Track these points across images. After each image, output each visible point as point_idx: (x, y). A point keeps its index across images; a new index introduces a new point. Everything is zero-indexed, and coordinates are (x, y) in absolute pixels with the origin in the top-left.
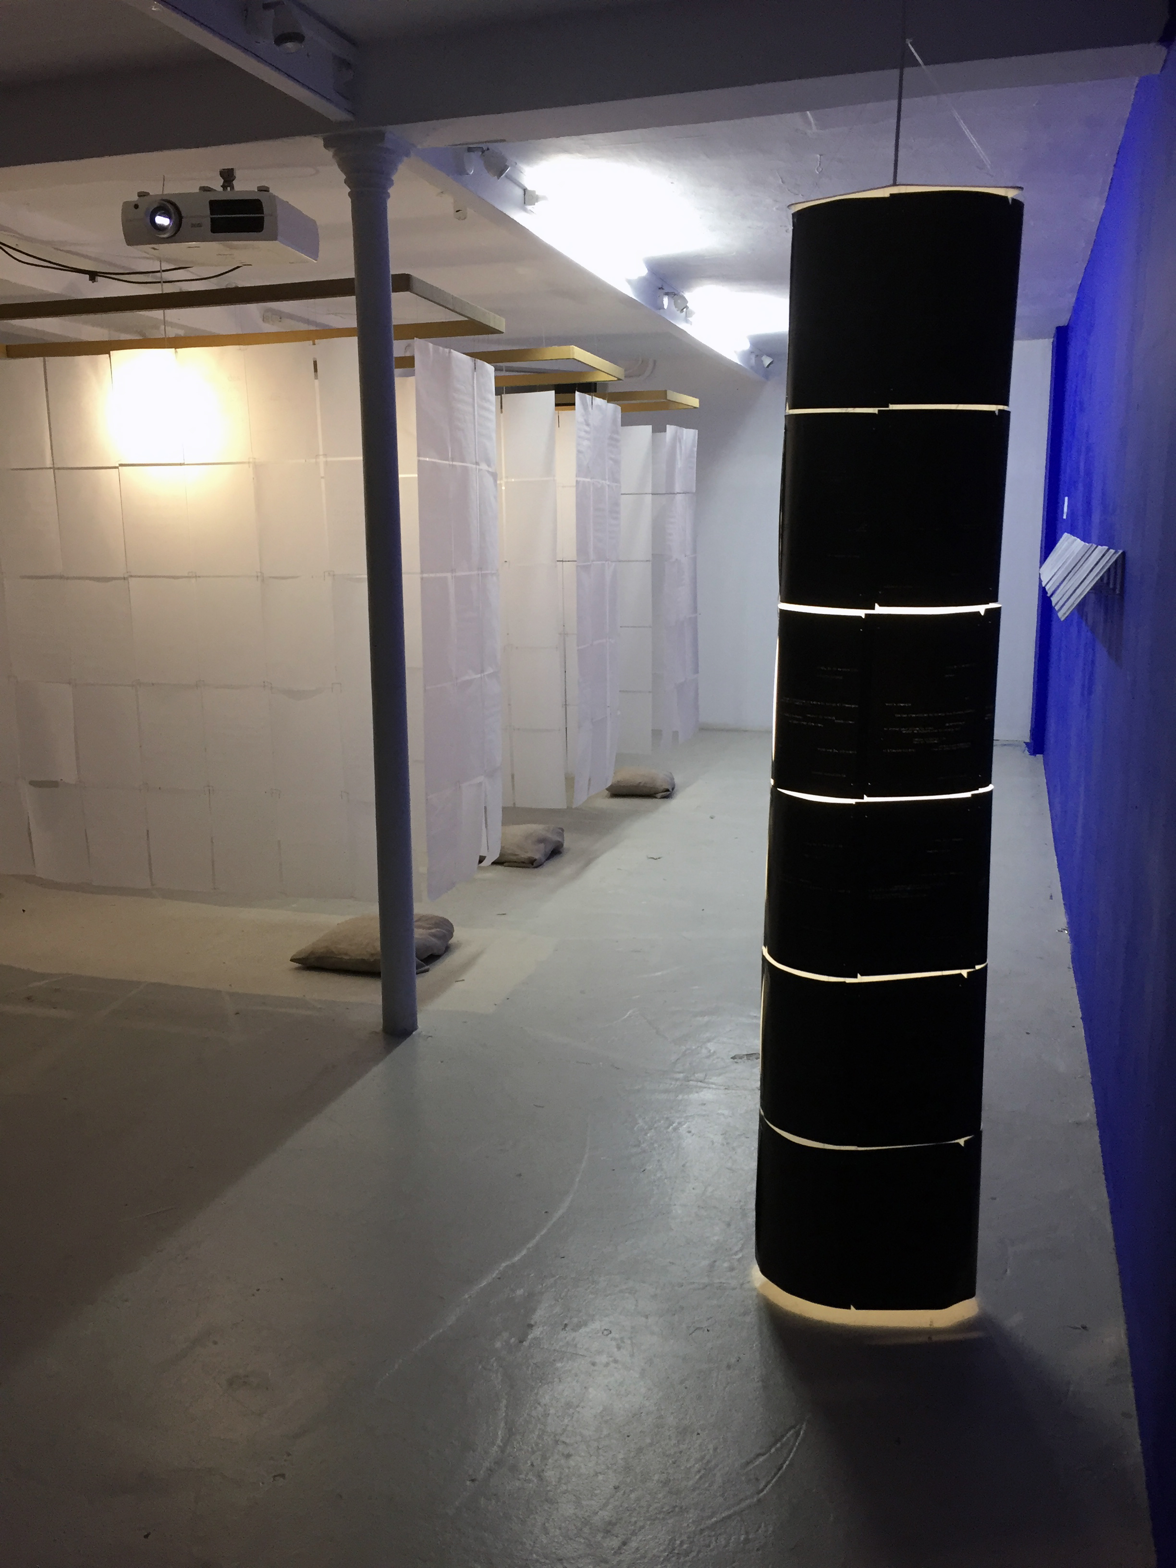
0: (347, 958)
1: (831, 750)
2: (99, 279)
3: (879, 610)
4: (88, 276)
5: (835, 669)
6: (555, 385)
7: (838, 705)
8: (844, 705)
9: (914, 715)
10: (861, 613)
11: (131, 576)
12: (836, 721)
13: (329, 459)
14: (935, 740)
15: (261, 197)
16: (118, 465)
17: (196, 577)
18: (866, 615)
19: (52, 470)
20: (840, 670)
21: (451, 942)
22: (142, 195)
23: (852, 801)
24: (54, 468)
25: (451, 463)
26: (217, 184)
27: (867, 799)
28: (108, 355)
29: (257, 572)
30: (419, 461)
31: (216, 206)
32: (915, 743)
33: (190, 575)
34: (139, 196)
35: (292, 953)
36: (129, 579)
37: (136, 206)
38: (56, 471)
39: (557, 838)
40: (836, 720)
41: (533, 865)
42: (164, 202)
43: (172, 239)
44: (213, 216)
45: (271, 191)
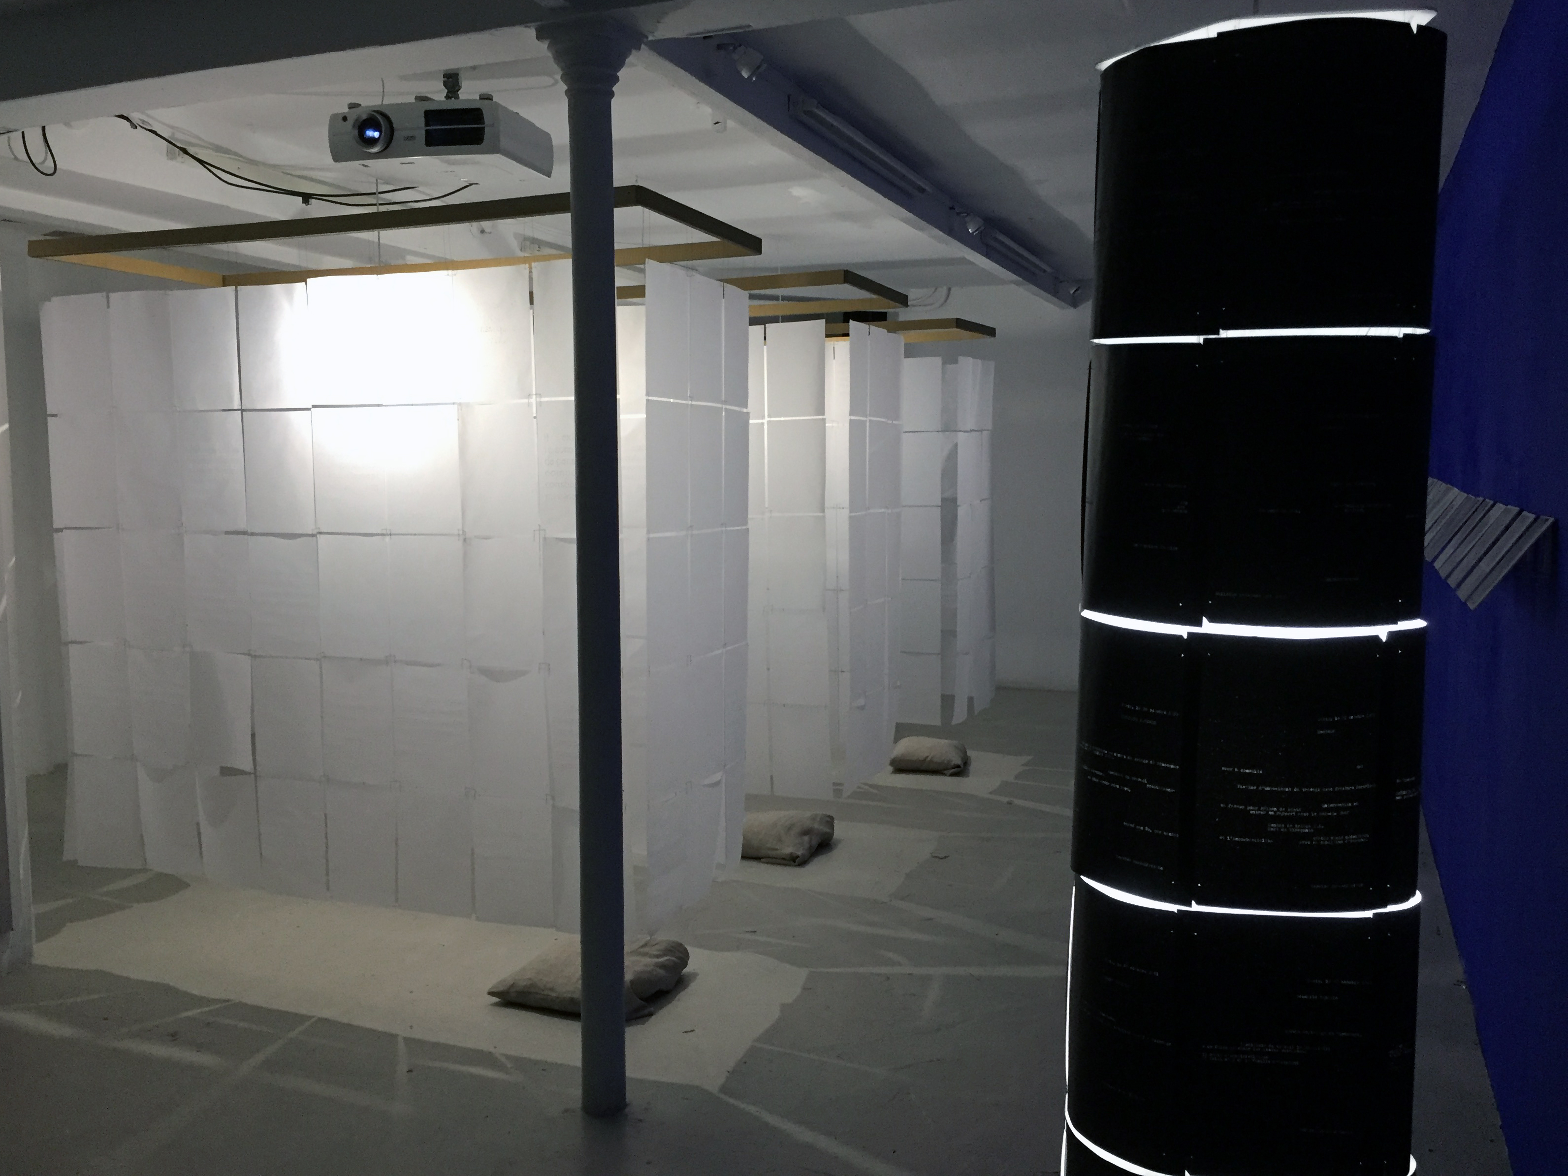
0: (554, 994)
1: (1142, 828)
2: (313, 201)
3: (1208, 627)
4: (300, 199)
5: (1145, 709)
6: (827, 314)
7: (1151, 762)
8: (1159, 763)
9: (1268, 789)
10: (1182, 630)
11: (320, 533)
12: (1148, 785)
13: (544, 399)
14: (1305, 829)
15: (484, 106)
16: (312, 409)
17: (391, 535)
18: (1189, 634)
19: (240, 412)
20: (1153, 711)
21: (685, 971)
22: (352, 106)
23: (1173, 908)
24: (242, 411)
25: (690, 402)
26: (438, 93)
27: (1195, 907)
28: (304, 283)
29: (459, 530)
30: (648, 401)
31: (432, 116)
32: (1272, 829)
33: (384, 532)
34: (350, 108)
35: (489, 986)
36: (318, 536)
37: (345, 119)
38: (244, 413)
39: (827, 830)
40: (1148, 783)
41: (795, 862)
42: (375, 114)
43: (383, 154)
44: (429, 128)
45: (495, 99)
